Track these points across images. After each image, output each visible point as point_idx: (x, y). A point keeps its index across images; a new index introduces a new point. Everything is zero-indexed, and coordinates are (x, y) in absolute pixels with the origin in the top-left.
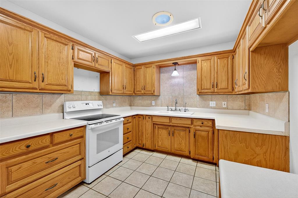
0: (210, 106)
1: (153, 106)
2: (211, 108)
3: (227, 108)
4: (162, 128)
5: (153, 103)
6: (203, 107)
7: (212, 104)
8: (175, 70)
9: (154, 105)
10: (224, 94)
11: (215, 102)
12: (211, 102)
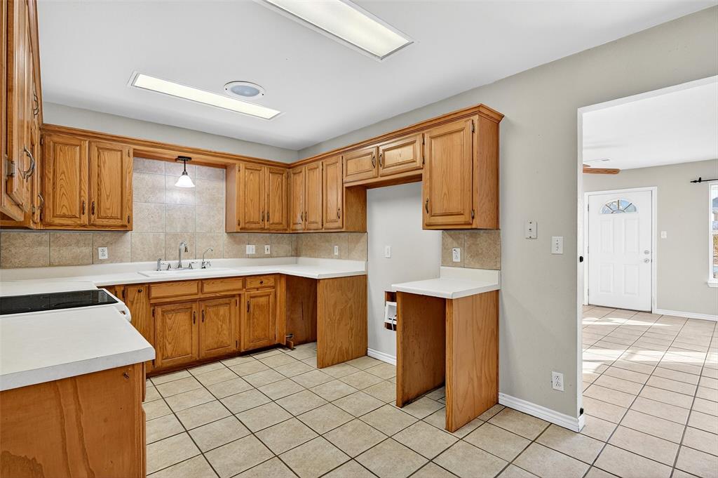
0: (247, 253)
1: (102, 262)
2: (249, 257)
3: (270, 256)
4: (173, 310)
5: (103, 253)
6: (236, 256)
7: (251, 249)
8: (185, 173)
9: (106, 257)
10: (277, 232)
11: (254, 246)
12: (247, 246)
